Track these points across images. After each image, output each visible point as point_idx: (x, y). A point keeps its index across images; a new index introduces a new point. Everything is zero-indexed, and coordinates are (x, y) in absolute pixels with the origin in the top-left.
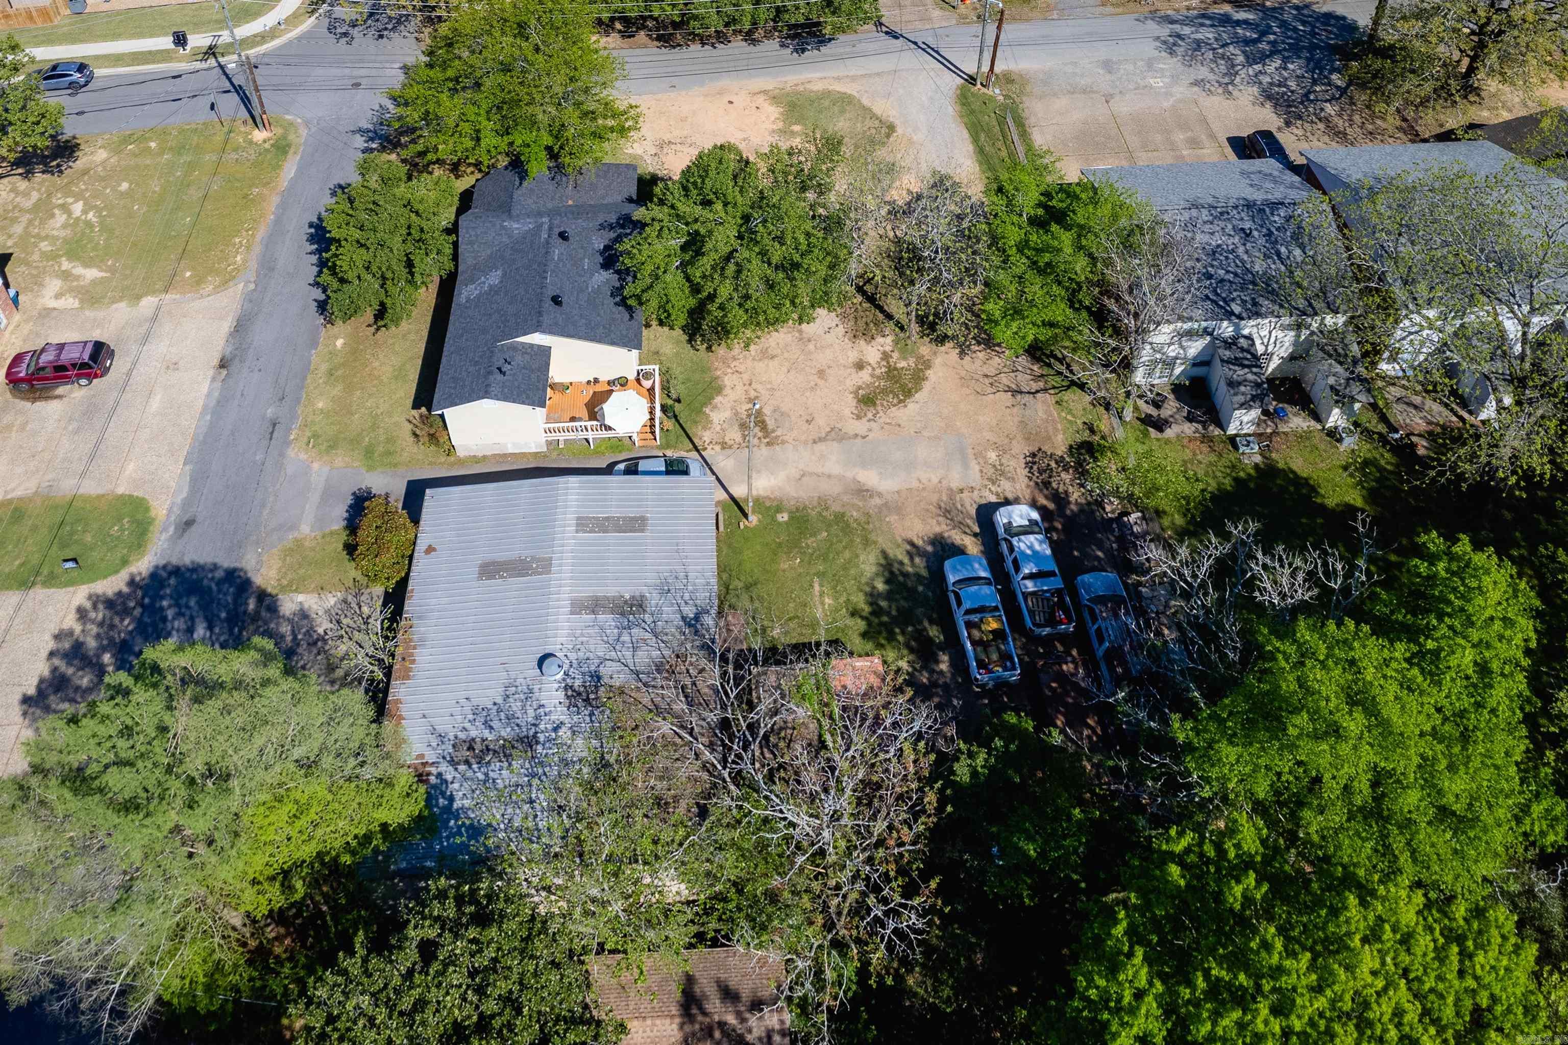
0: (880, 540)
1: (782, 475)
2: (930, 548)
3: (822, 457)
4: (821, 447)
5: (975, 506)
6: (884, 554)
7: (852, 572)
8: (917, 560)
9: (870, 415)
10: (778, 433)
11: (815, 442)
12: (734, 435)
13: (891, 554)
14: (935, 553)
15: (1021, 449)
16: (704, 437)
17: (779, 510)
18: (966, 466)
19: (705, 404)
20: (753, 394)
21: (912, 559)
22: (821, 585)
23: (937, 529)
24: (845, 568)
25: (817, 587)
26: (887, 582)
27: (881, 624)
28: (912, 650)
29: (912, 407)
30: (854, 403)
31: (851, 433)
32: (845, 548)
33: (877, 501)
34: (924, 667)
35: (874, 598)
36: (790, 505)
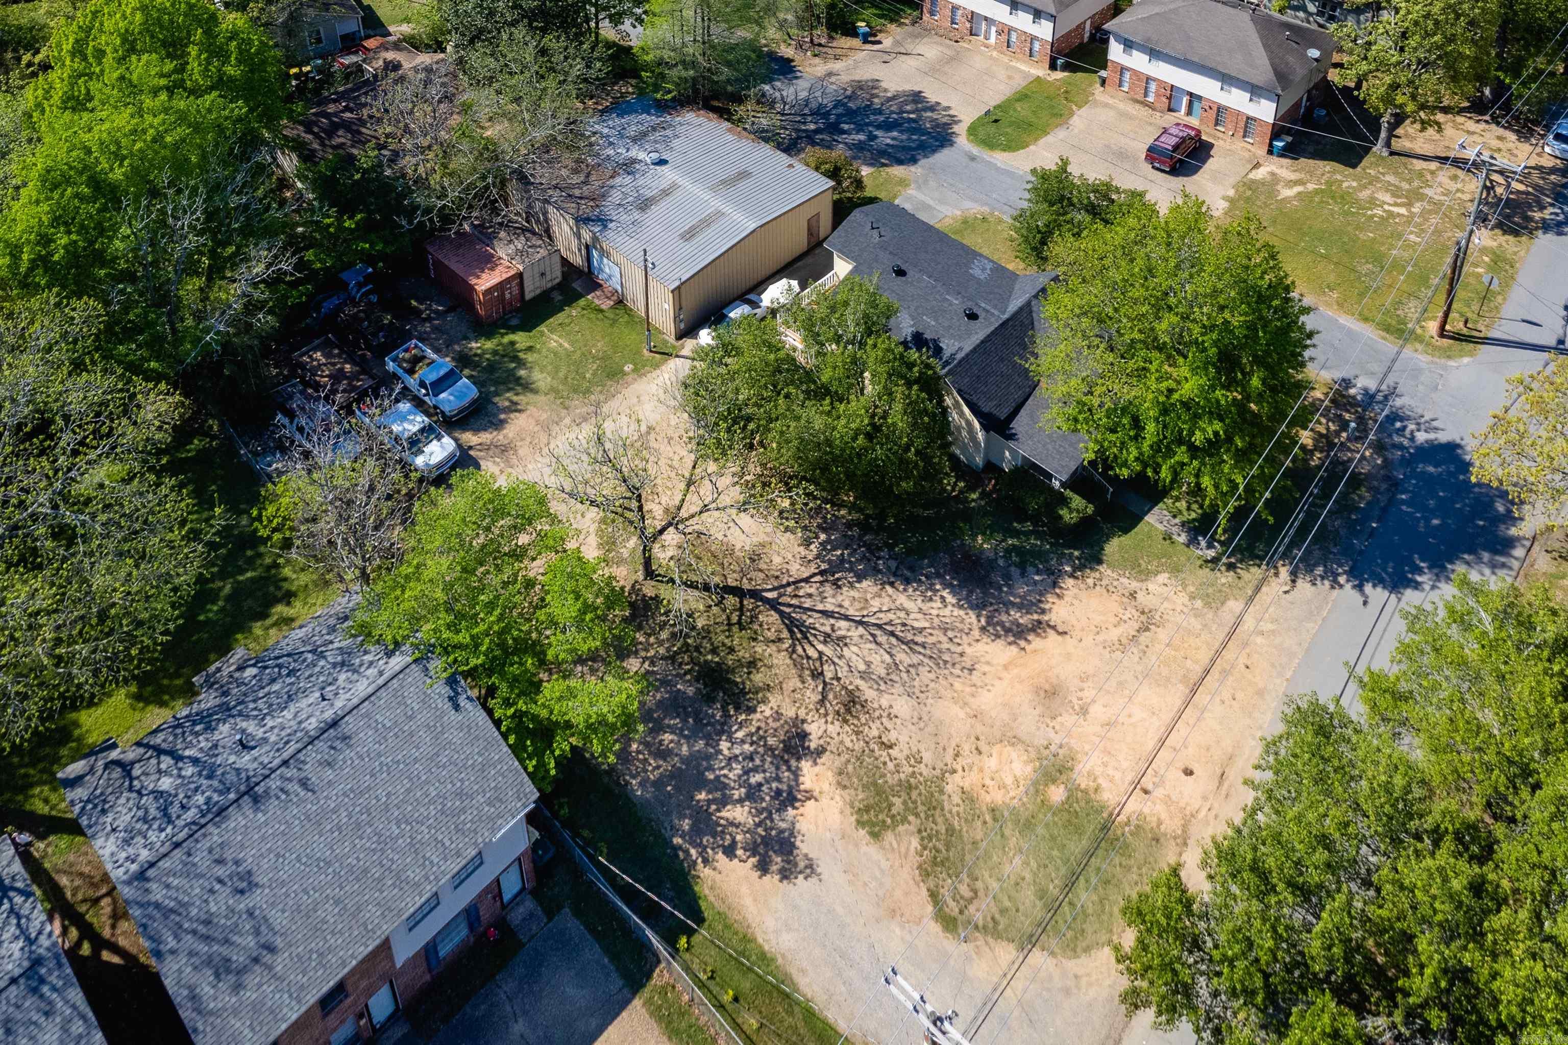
0: (544, 398)
1: (653, 393)
2: (502, 416)
6: (535, 392)
7: (548, 368)
8: (507, 404)
13: (531, 396)
14: (495, 415)
17: (635, 370)
21: (511, 402)
22: (565, 349)
24: (557, 367)
25: (568, 347)
26: (520, 378)
27: (506, 355)
28: (476, 355)
32: (566, 378)
33: (567, 421)
35: (521, 363)
36: (629, 378)
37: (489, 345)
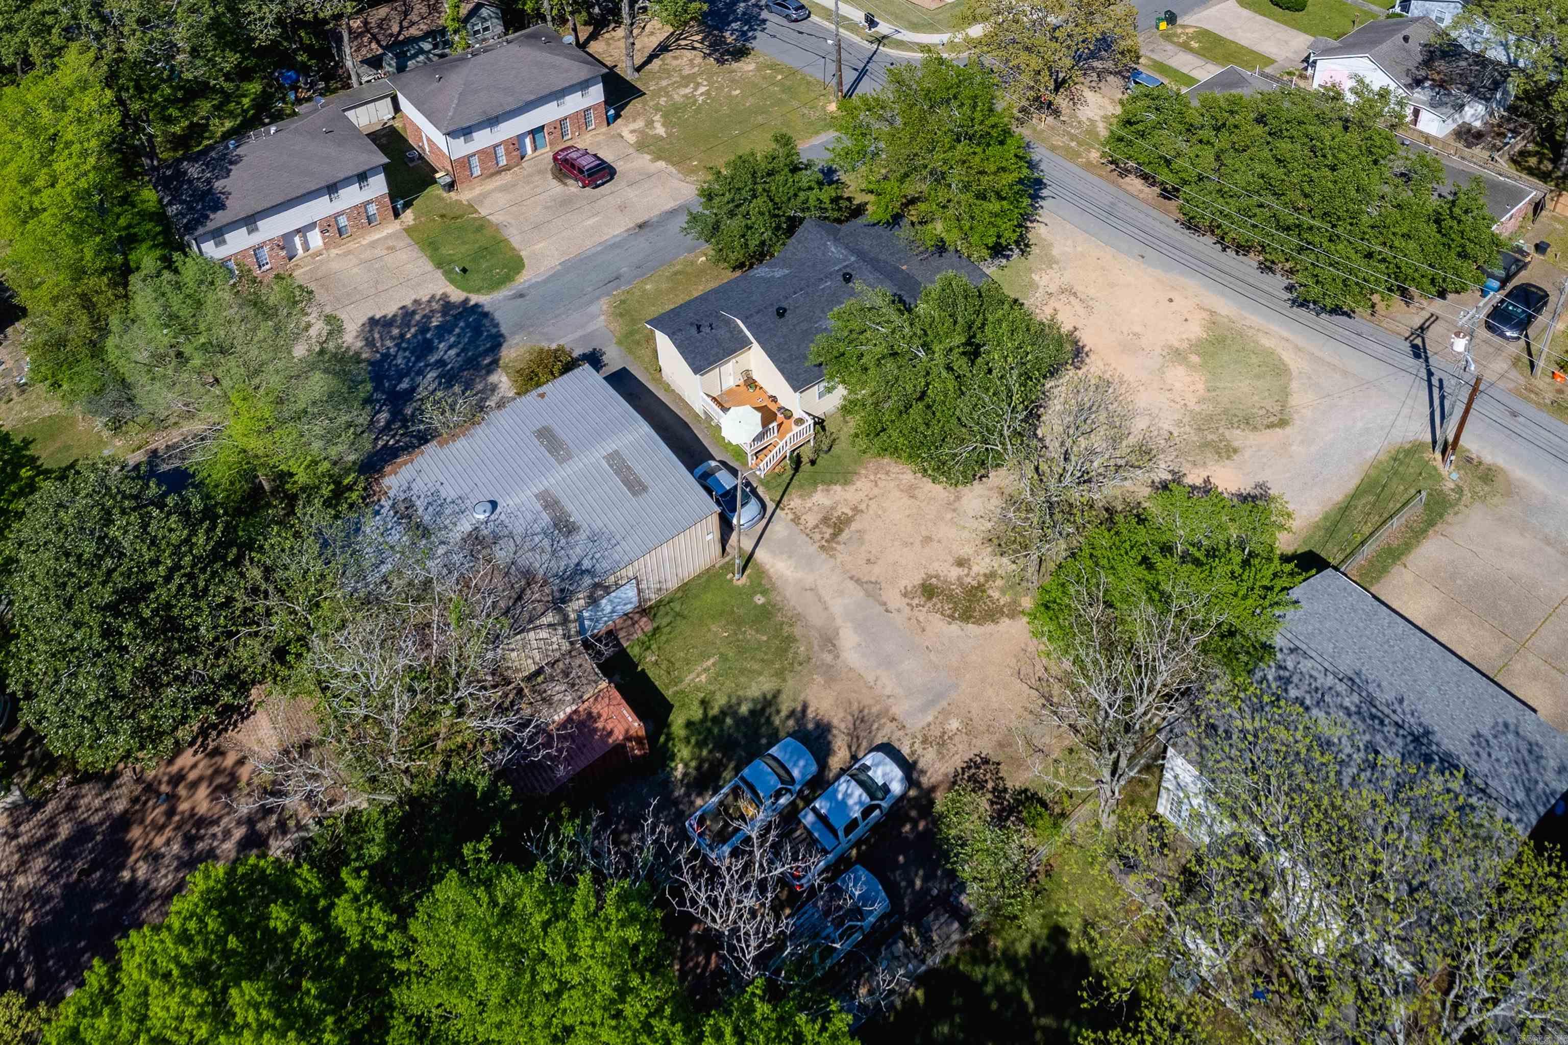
0: (790, 682)
1: (799, 575)
2: (811, 726)
3: (841, 593)
4: (851, 585)
5: (885, 740)
6: (777, 694)
7: (743, 679)
8: (791, 722)
9: (916, 601)
10: (839, 547)
11: (851, 578)
12: (811, 519)
13: (783, 697)
15: (985, 746)
16: (794, 501)
17: (764, 593)
18: (924, 709)
19: (823, 482)
20: (863, 507)
21: (788, 717)
22: (714, 664)
23: (835, 722)
24: (742, 671)
25: (712, 661)
26: (752, 712)
27: (709, 730)
28: (698, 768)
29: (955, 628)
30: (917, 581)
31: (884, 598)
32: (763, 661)
33: (828, 658)
34: (688, 786)
35: (729, 710)
36: (775, 597)
37: (684, 752)
